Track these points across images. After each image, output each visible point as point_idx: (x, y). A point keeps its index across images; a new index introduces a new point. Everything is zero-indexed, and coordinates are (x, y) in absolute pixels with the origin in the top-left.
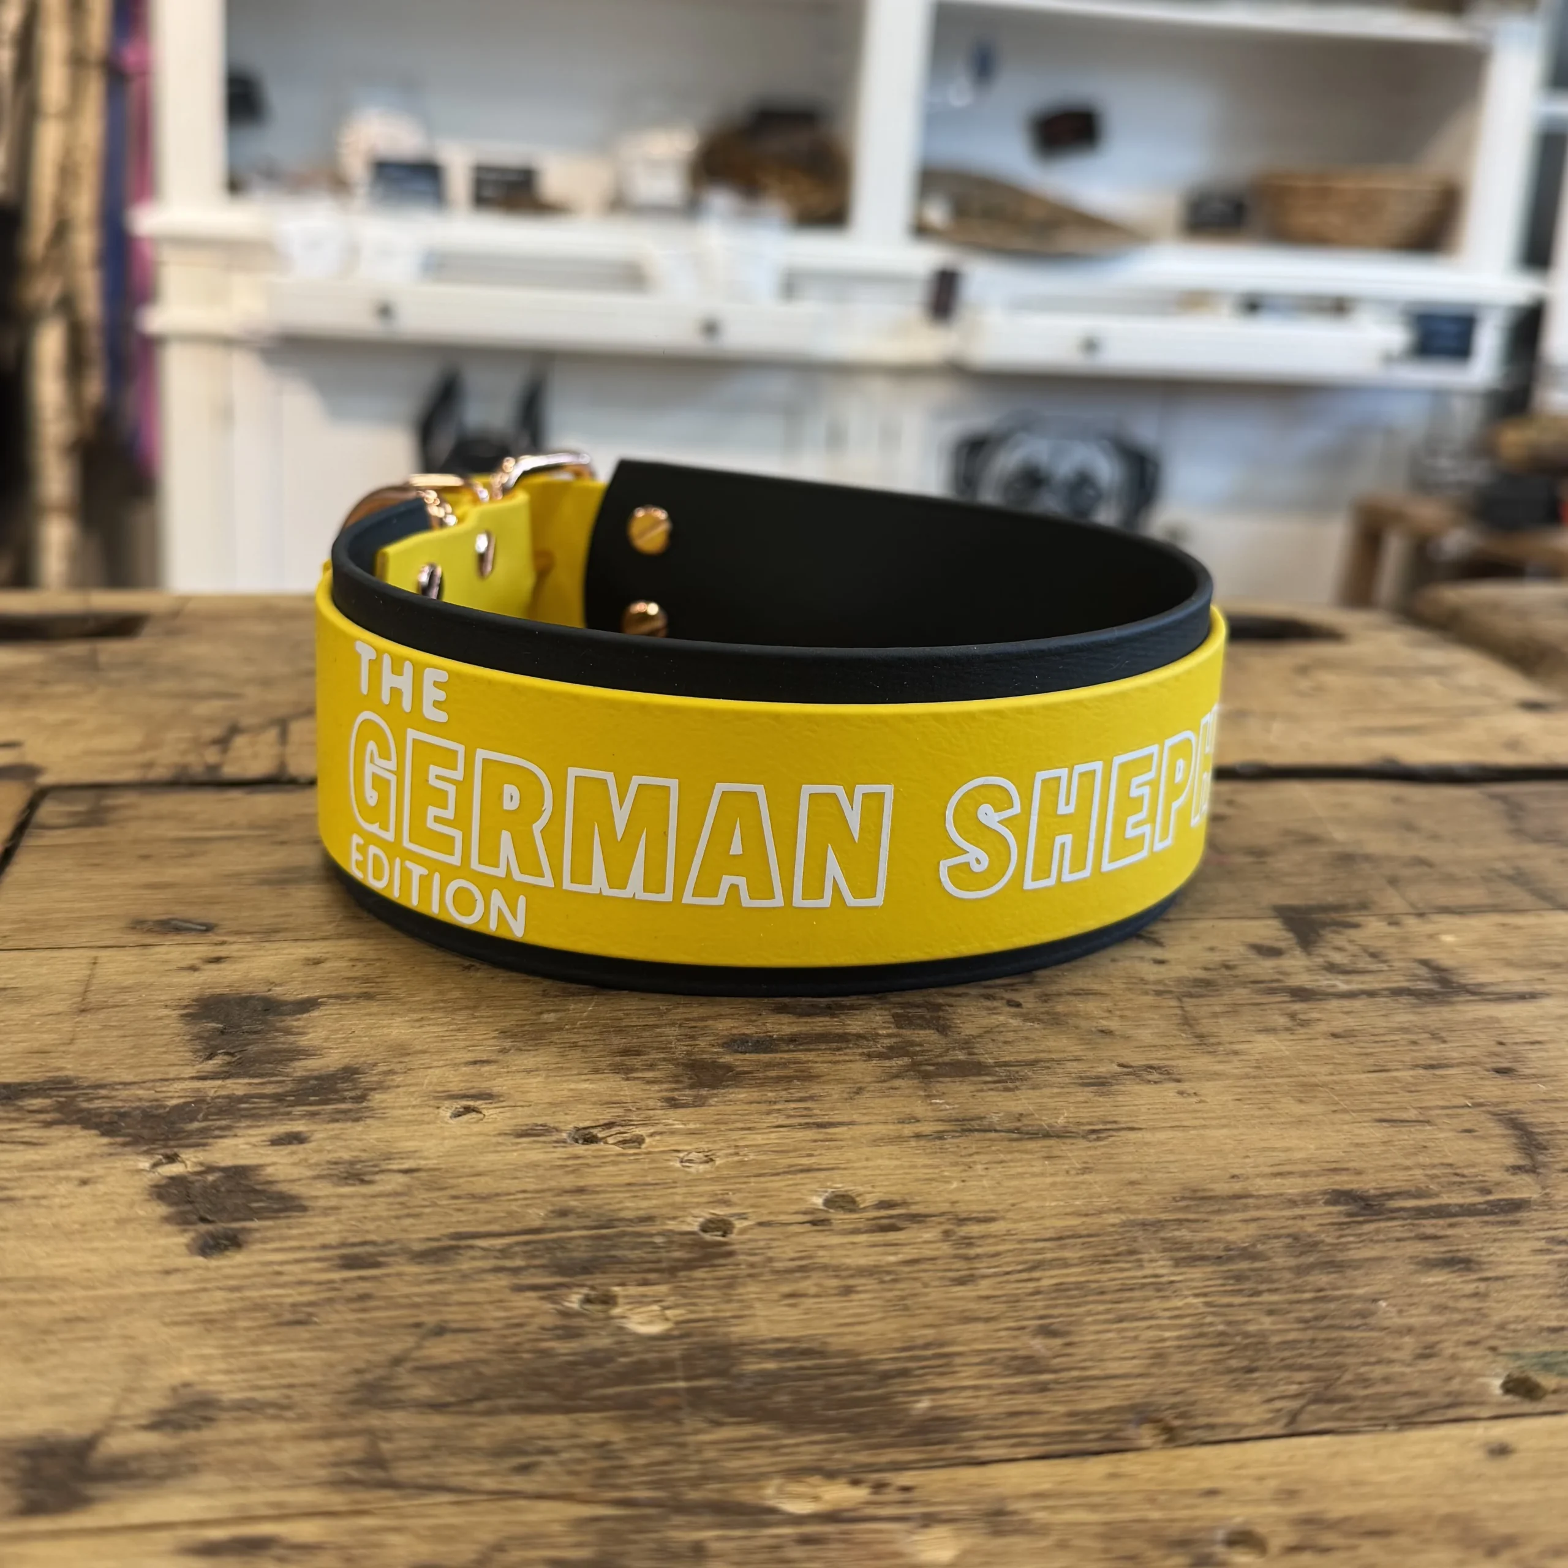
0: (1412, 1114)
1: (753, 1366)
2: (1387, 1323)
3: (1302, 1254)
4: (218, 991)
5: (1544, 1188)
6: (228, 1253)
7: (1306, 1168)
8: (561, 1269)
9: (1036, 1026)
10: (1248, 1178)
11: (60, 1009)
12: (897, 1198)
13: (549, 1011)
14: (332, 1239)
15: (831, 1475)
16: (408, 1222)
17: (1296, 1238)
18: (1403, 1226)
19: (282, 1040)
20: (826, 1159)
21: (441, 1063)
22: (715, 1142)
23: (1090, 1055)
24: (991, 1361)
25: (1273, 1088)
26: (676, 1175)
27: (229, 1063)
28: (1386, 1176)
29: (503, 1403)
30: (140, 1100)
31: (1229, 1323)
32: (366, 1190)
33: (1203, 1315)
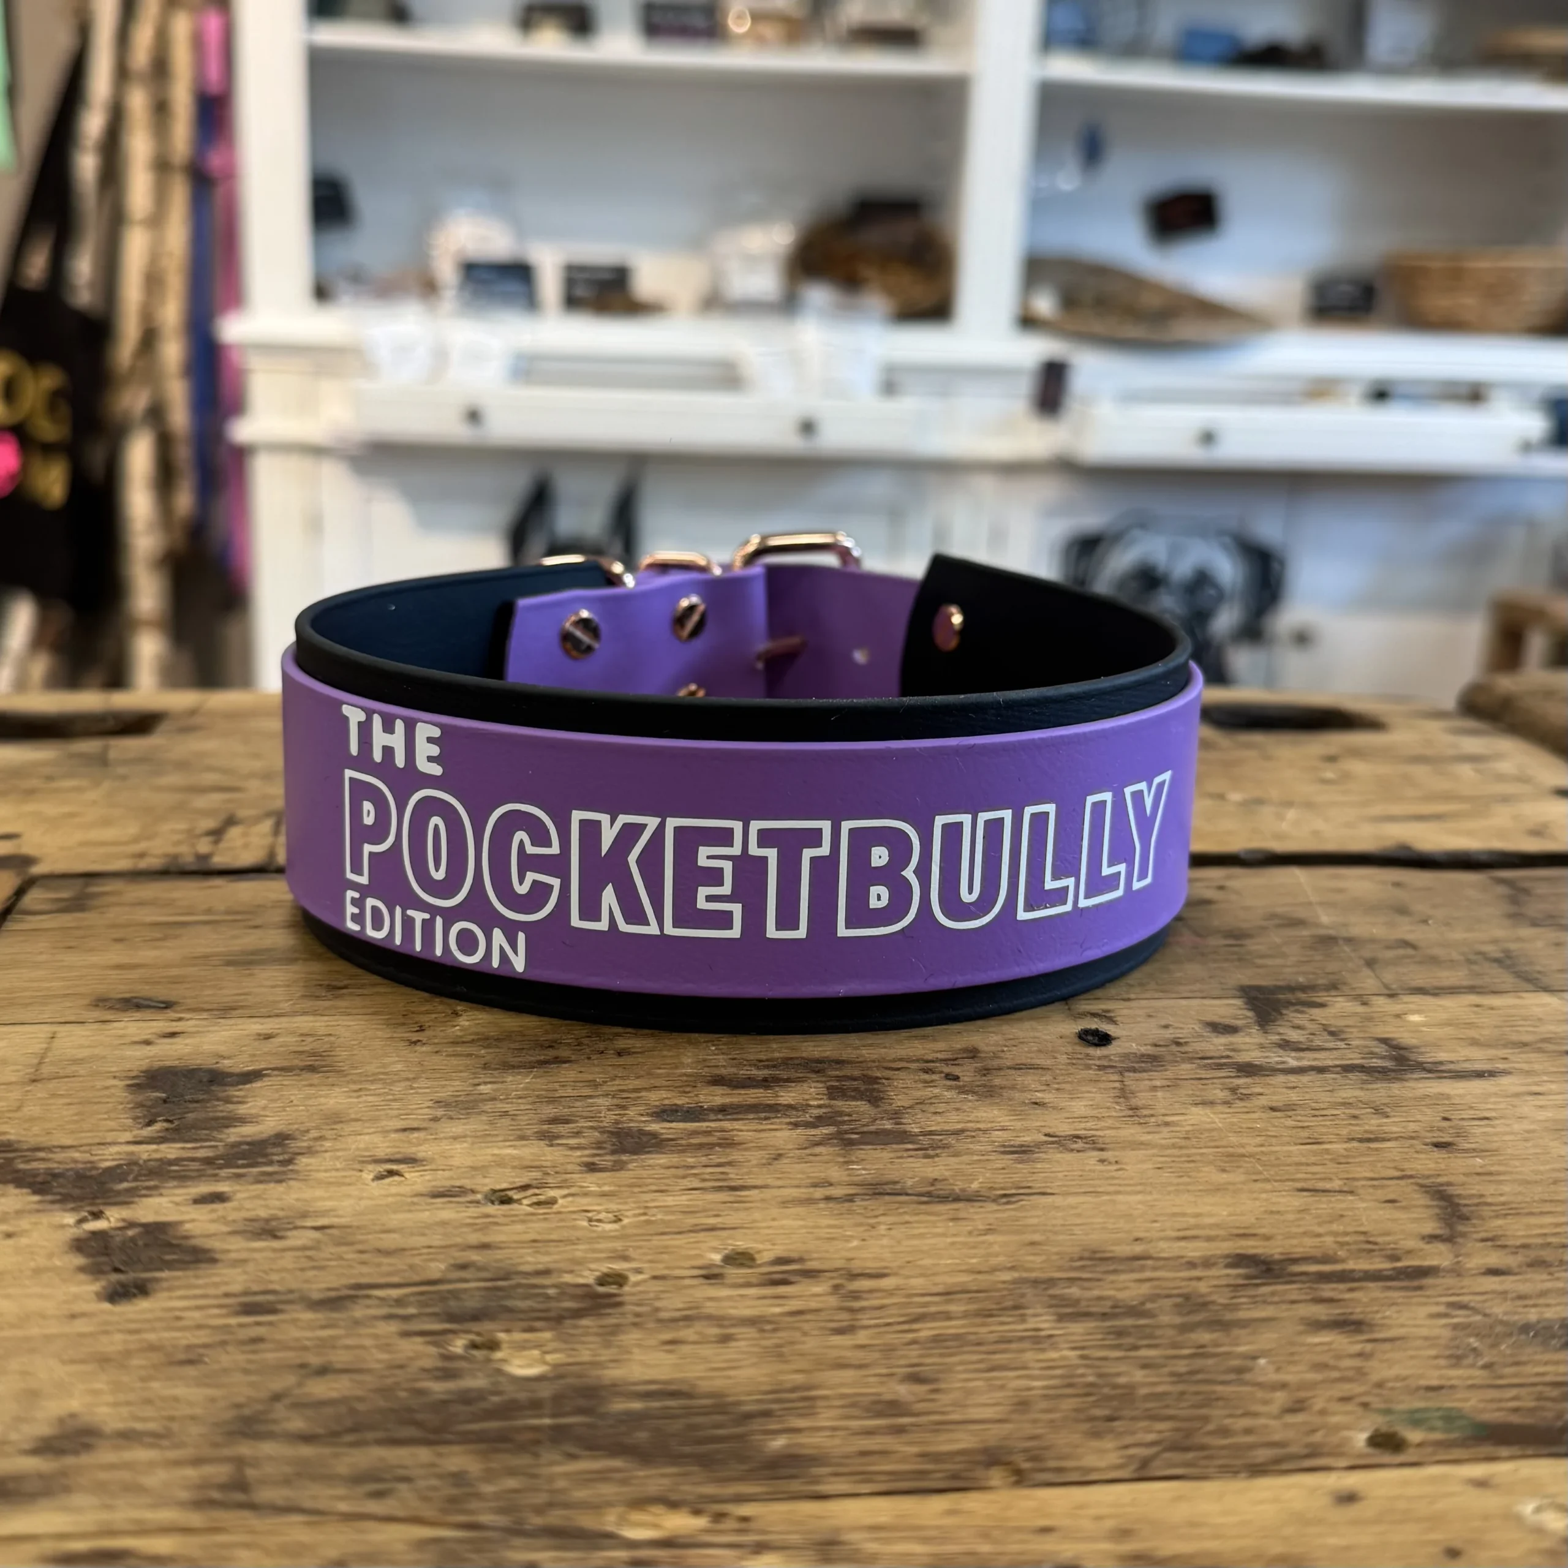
0: (1336, 1184)
1: (619, 1406)
2: (1261, 1379)
3: (1189, 1313)
4: (168, 1063)
5: (1457, 1256)
6: (134, 1300)
7: (1213, 1233)
8: (452, 1318)
9: (970, 1097)
10: (1151, 1241)
11: (13, 1079)
12: (794, 1255)
13: (486, 1083)
14: (236, 1288)
15: (673, 1505)
16: (312, 1273)
17: (1187, 1297)
18: (1301, 1289)
19: (221, 1108)
20: (732, 1218)
21: (372, 1130)
22: (626, 1203)
23: (1018, 1125)
24: (853, 1405)
25: (1198, 1158)
26: (579, 1234)
27: (167, 1129)
28: (1295, 1242)
29: (371, 1435)
30: (75, 1162)
31: (1100, 1376)
32: (276, 1244)
33: (1078, 1366)
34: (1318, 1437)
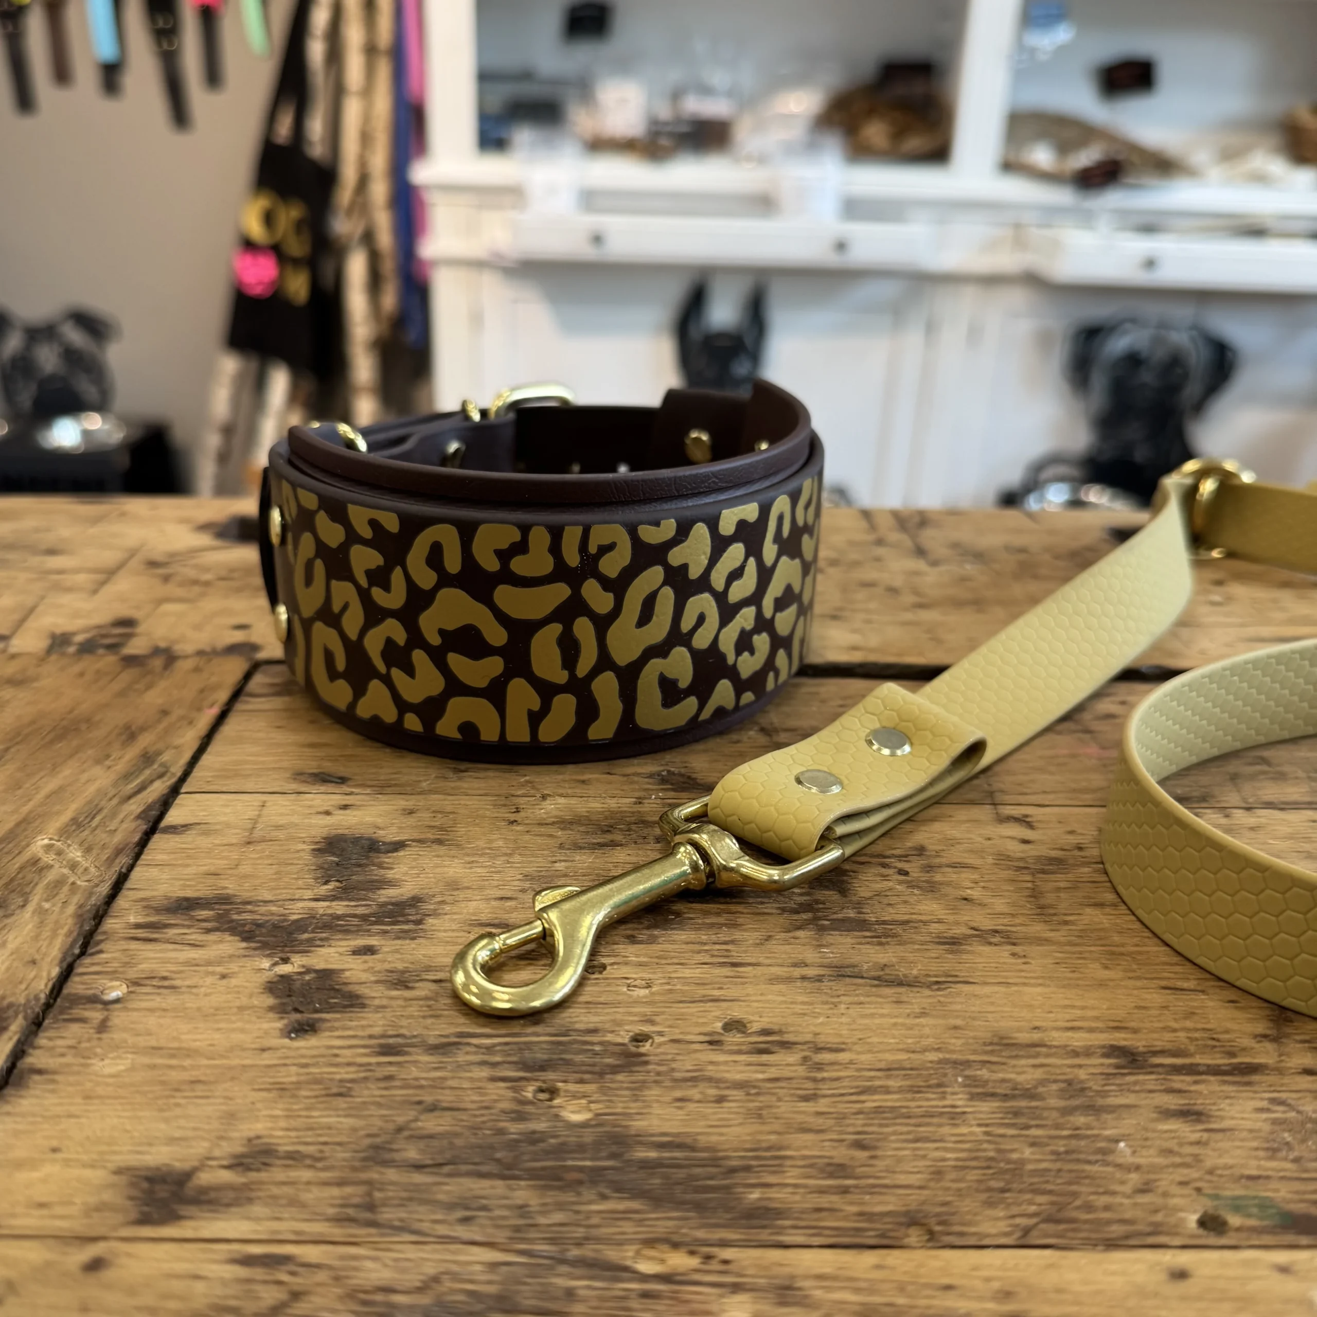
0: (1192, 984)
1: (639, 1154)
2: (1120, 1160)
3: (1071, 1097)
4: (341, 832)
5: (1280, 1055)
6: (307, 1037)
7: (1094, 1025)
8: (526, 1066)
9: (916, 892)
10: (1046, 1030)
11: (234, 841)
12: (776, 1028)
13: (560, 861)
14: (377, 1030)
15: (675, 1246)
16: (429, 1021)
17: (1069, 1083)
18: (1157, 1080)
19: (376, 872)
20: (732, 991)
21: (479, 897)
22: (654, 973)
23: (951, 918)
24: (811, 1166)
26: (620, 998)
27: (337, 889)
29: (464, 1168)
30: (273, 914)
31: (999, 1151)
32: (408, 994)
33: (981, 1142)
34: (1159, 1217)
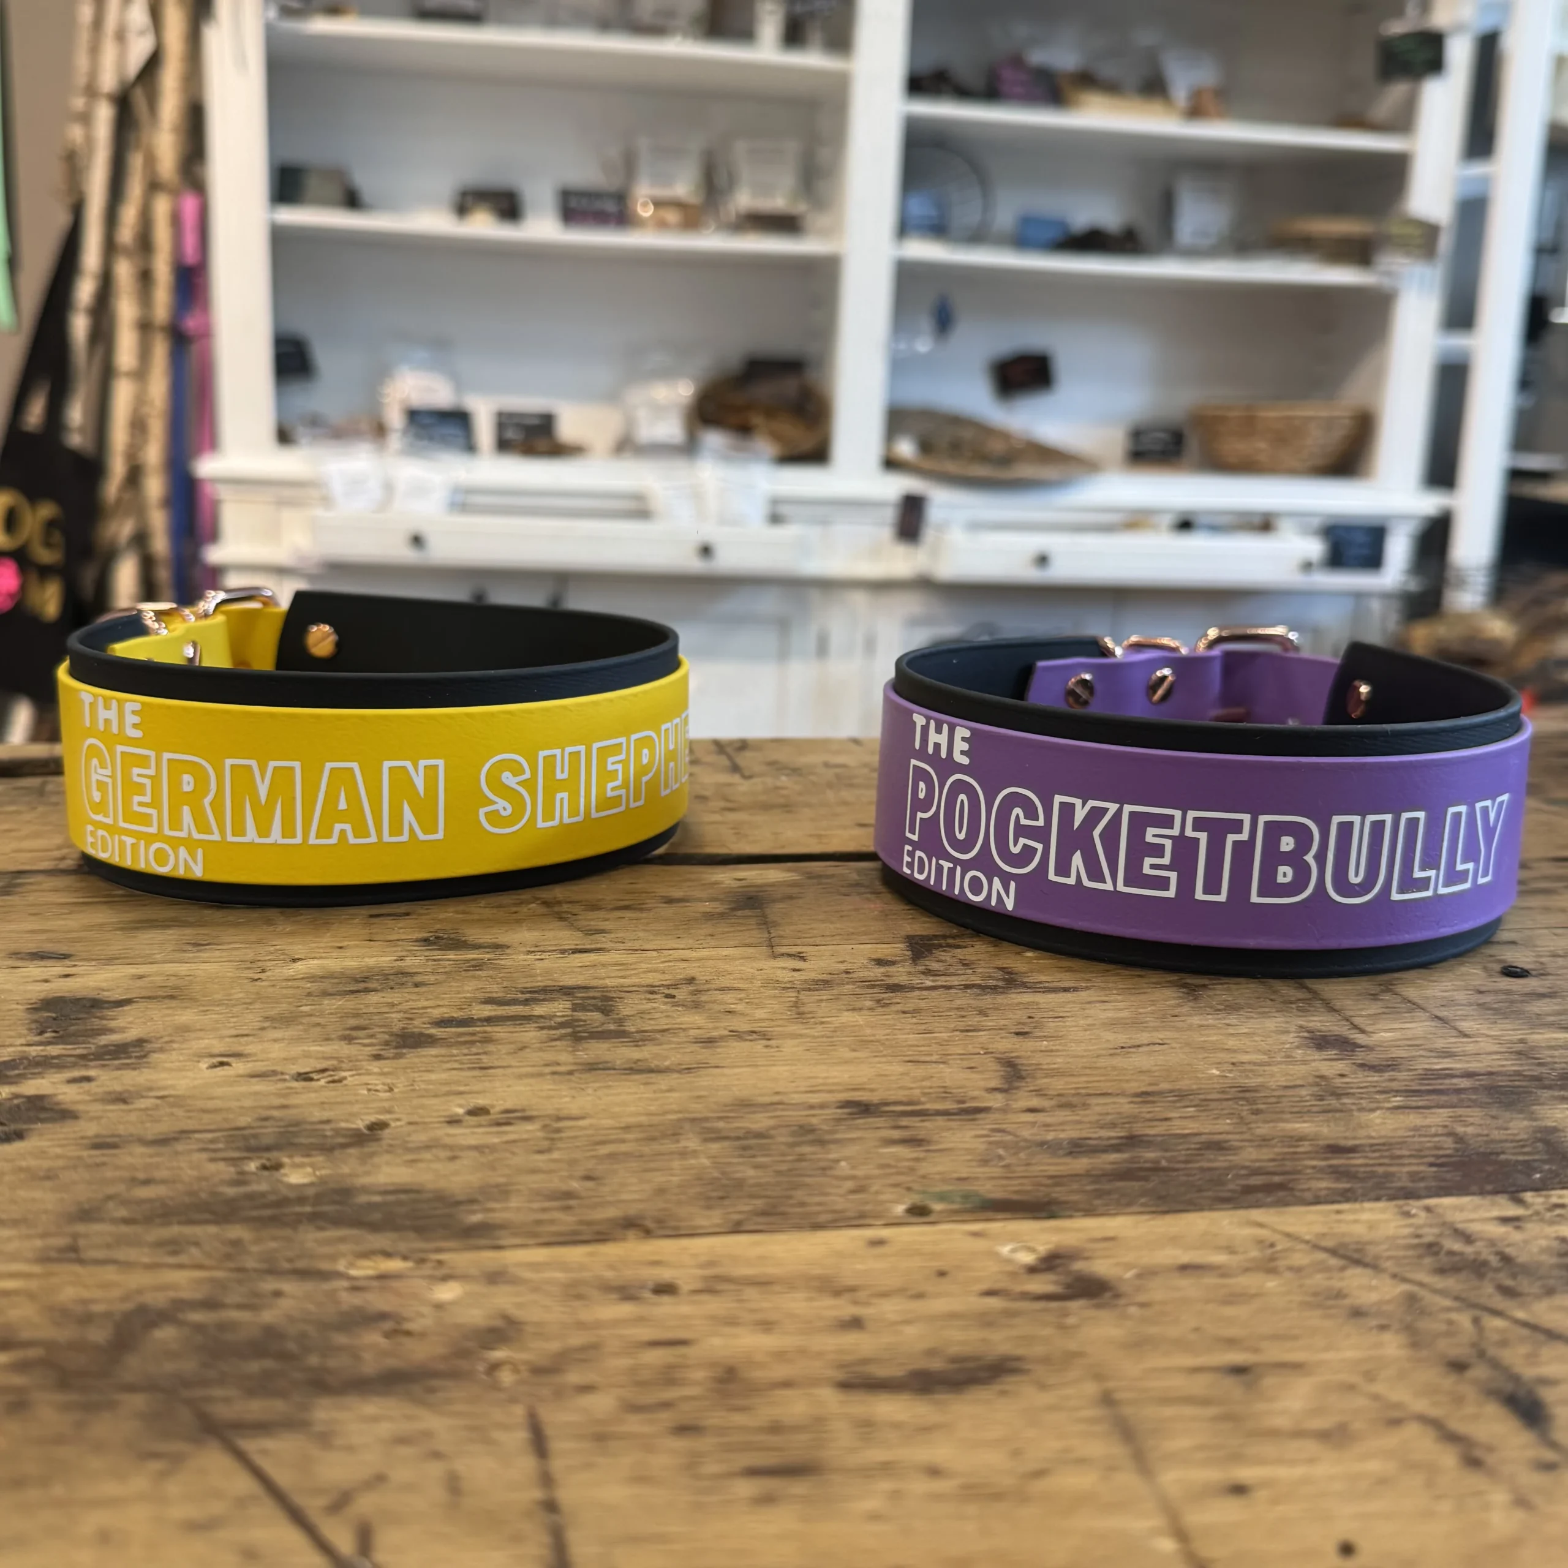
0: (934, 1058)
2: (839, 1174)
3: (800, 1136)
4: (60, 994)
5: (1008, 1100)
6: (13, 1142)
7: (834, 1088)
8: (249, 1149)
9: (680, 1009)
10: (786, 1094)
12: (519, 1107)
13: (307, 1005)
14: (89, 1133)
15: (389, 1255)
16: (149, 1124)
17: (801, 1127)
18: (886, 1121)
19: (97, 1023)
20: (478, 1086)
22: (399, 1079)
23: (711, 1025)
24: (537, 1194)
26: (358, 1098)
27: (54, 1037)
28: (892, 1092)
29: (175, 1219)
31: (723, 1173)
32: (125, 1107)
33: (708, 1168)
34: (868, 1207)
